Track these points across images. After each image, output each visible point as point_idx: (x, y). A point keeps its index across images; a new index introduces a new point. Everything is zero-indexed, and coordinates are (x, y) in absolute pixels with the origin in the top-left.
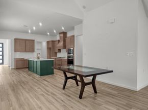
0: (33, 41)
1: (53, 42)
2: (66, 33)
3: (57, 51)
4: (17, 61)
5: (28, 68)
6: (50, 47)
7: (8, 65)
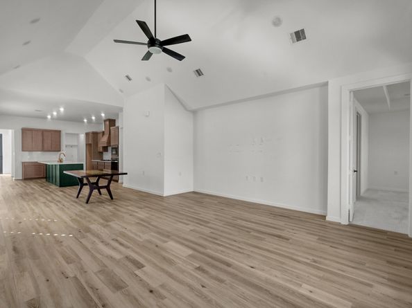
0: (59, 132)
1: (95, 134)
2: (114, 121)
3: (101, 150)
4: (25, 166)
5: (46, 178)
6: (90, 142)
7: (10, 175)
